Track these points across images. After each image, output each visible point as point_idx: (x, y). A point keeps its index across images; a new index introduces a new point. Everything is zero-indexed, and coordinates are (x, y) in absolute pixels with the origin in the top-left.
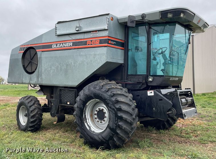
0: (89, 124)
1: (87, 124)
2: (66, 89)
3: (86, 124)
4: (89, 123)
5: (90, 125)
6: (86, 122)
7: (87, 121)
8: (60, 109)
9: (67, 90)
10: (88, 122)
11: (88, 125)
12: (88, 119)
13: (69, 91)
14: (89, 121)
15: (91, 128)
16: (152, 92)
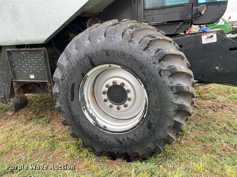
0: (91, 112)
1: (88, 112)
2: (22, 49)
3: (86, 113)
4: (92, 110)
5: (93, 115)
6: (86, 108)
7: (88, 106)
8: (16, 90)
9: (23, 51)
10: (88, 109)
11: (91, 115)
12: (88, 102)
13: (27, 53)
14: (90, 106)
15: (97, 119)
16: (211, 37)
